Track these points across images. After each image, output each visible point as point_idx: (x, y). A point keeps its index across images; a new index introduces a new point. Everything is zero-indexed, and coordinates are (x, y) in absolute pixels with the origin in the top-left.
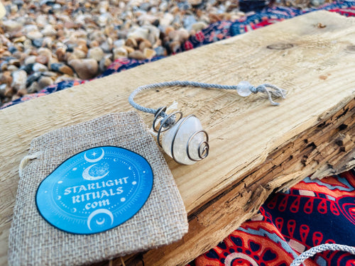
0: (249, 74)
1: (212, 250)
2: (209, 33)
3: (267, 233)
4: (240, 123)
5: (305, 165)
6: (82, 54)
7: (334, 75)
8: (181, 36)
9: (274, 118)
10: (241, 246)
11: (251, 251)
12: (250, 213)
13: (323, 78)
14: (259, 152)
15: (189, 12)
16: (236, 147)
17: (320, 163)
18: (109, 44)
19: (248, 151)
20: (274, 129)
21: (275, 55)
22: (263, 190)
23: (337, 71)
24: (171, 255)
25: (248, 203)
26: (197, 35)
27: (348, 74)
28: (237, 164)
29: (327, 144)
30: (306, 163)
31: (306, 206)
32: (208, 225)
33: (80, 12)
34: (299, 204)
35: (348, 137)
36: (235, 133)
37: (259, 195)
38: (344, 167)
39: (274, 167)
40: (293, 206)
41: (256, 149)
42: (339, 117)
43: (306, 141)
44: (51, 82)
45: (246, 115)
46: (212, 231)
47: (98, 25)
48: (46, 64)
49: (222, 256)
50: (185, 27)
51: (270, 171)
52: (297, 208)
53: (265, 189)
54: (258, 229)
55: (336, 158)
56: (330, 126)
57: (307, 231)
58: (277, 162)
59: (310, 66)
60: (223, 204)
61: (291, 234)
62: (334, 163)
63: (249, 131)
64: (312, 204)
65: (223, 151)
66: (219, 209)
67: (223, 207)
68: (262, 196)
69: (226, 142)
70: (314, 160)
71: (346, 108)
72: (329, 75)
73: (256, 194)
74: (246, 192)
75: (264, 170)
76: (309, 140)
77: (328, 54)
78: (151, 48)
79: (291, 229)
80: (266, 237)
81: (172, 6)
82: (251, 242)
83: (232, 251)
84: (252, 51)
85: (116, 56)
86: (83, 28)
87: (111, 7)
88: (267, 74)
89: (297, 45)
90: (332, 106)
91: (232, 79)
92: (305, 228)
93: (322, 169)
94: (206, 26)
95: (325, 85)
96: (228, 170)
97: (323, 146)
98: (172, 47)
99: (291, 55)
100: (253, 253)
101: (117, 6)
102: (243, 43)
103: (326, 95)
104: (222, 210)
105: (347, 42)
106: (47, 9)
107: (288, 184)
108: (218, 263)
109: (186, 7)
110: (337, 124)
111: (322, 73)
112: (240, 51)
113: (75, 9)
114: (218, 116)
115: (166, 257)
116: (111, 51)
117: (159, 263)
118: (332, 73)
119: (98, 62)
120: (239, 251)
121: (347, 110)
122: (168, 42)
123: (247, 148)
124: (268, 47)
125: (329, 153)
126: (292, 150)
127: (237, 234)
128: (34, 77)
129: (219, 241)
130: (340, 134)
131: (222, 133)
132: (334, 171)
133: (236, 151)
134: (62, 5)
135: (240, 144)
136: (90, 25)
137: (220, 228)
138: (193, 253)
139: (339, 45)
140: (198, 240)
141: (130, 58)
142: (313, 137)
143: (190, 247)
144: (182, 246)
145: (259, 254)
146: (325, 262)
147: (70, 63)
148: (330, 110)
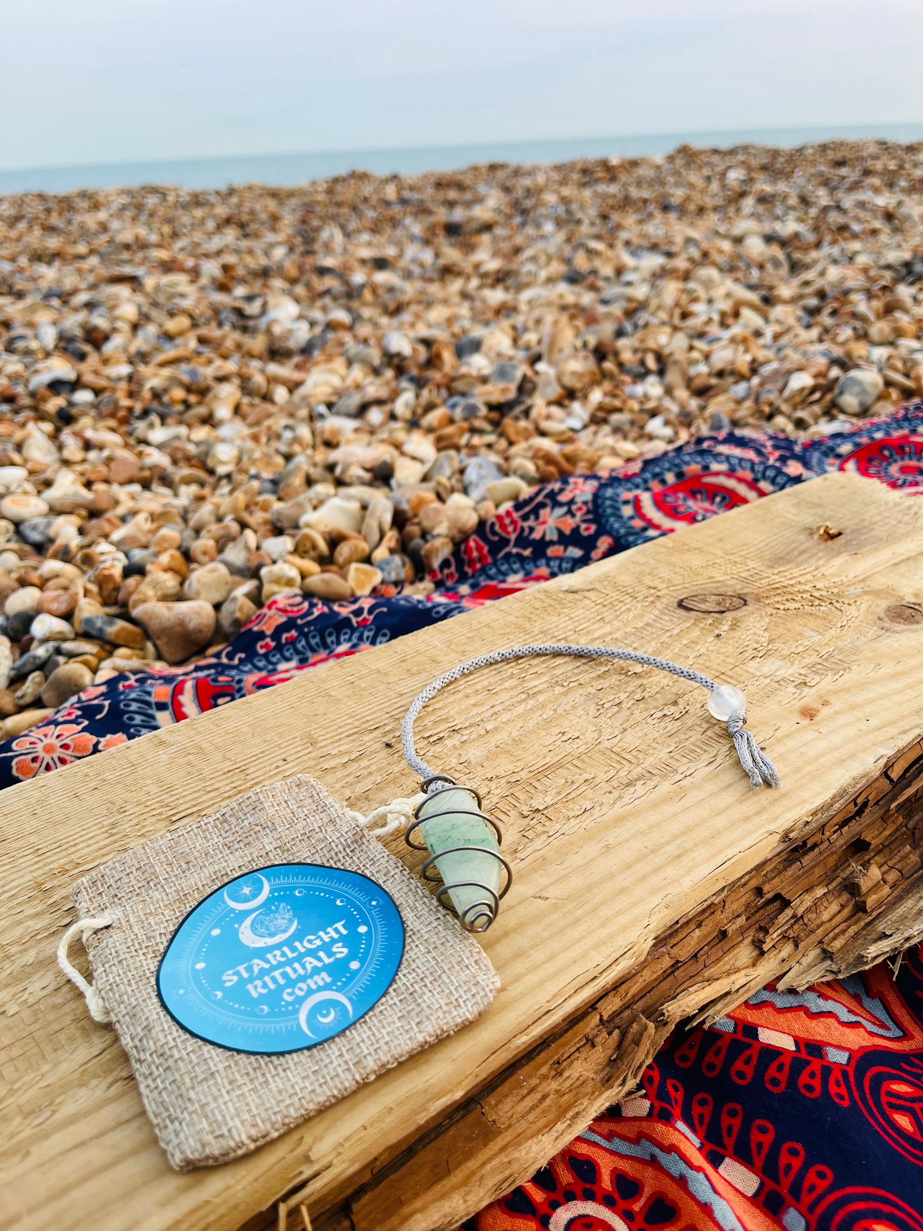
0: (623, 696)
1: (520, 1191)
2: (535, 512)
3: (657, 1151)
4: (591, 850)
5: (762, 953)
6: (170, 581)
7: (837, 704)
8: (453, 522)
9: (676, 837)
10: (593, 1183)
11: (616, 1196)
12: (615, 1090)
13: (809, 713)
14: (632, 935)
15: (479, 423)
16: (576, 922)
17: (802, 945)
18: (247, 548)
19: (604, 932)
20: (671, 872)
21: (696, 633)
22: (646, 1028)
23: (847, 690)
24: (418, 1204)
25: (611, 1063)
26: (499, 518)
27: (871, 701)
28: (578, 969)
29: (820, 892)
30: (766, 947)
31: (772, 1071)
32: (510, 1126)
33: (154, 418)
34: (754, 1062)
35: (875, 872)
36: (576, 882)
37: (637, 1042)
38: (860, 960)
39: (676, 965)
40: (739, 1065)
41: (624, 929)
42: (845, 822)
43: (759, 891)
44: (87, 677)
45: (607, 827)
46: (517, 1142)
47: (211, 472)
48: (68, 616)
49: (546, 1210)
50: (465, 491)
51: (667, 975)
52: (749, 1071)
53: (651, 1025)
54: (635, 1141)
55: (843, 932)
56: (822, 847)
57: (768, 1139)
58: (683, 952)
59: (781, 674)
60: (544, 1070)
61: (730, 1142)
62: (838, 944)
63: (611, 876)
64: (786, 1069)
65: (546, 934)
66: (534, 1081)
67: (545, 1077)
68: (646, 1044)
69: (555, 908)
70: (784, 937)
71: (860, 801)
72: (825, 703)
73: (630, 1037)
74: (605, 1034)
75: (648, 975)
76: (766, 888)
77: (832, 632)
78: (367, 560)
79: (730, 1129)
80: (654, 1162)
81: (430, 407)
82: (618, 1176)
83: (569, 1196)
84: (640, 616)
85: (268, 588)
86: (166, 481)
87: (246, 400)
88: (671, 697)
89: (758, 599)
90: (818, 802)
91: (580, 712)
92: (763, 1130)
93: (806, 961)
94: (527, 491)
95: (810, 735)
96: (553, 988)
97: (808, 900)
98: (428, 556)
99: (737, 634)
100: (622, 1204)
101: (267, 397)
102: (616, 587)
103: (809, 768)
104: (544, 1084)
105: (887, 592)
106: (54, 404)
107: (719, 1006)
108: (533, 1225)
109: (471, 412)
110: (841, 840)
111: (809, 697)
112: (608, 615)
113: (138, 408)
114: (540, 829)
115: (406, 1210)
116: (254, 573)
117: (389, 1224)
118: (831, 699)
119: (217, 607)
120: (589, 1196)
121: (865, 804)
122: (418, 541)
123: (603, 925)
124: (681, 605)
125: (826, 916)
126: (721, 917)
127: (583, 1149)
128: (35, 657)
129: (536, 1167)
130: (855, 866)
131: (544, 881)
132: (835, 968)
133: (574, 933)
134: (97, 392)
135: (587, 914)
136: (185, 471)
137: (539, 1132)
138: (472, 1198)
139: (865, 603)
140: (484, 1164)
141: (308, 595)
142: (777, 880)
143: (465, 1182)
144: (444, 1182)
145: (637, 1207)
146: (803, 1223)
147: (136, 612)
148: (814, 814)
